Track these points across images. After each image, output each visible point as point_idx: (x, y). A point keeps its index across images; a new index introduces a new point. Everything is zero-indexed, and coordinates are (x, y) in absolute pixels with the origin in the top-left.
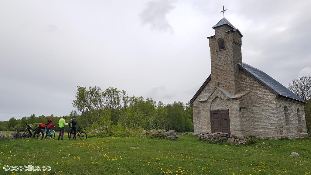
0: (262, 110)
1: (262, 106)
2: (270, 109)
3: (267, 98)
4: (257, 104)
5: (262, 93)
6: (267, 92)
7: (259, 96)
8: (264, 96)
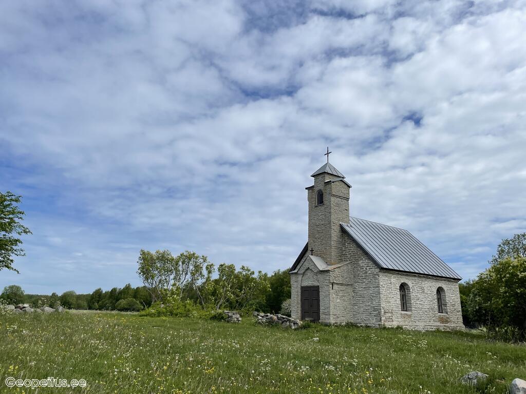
0: (364, 288)
1: (364, 282)
2: (373, 287)
3: (370, 272)
4: (359, 279)
5: (365, 264)
6: (371, 263)
7: (362, 268)
8: (368, 268)
